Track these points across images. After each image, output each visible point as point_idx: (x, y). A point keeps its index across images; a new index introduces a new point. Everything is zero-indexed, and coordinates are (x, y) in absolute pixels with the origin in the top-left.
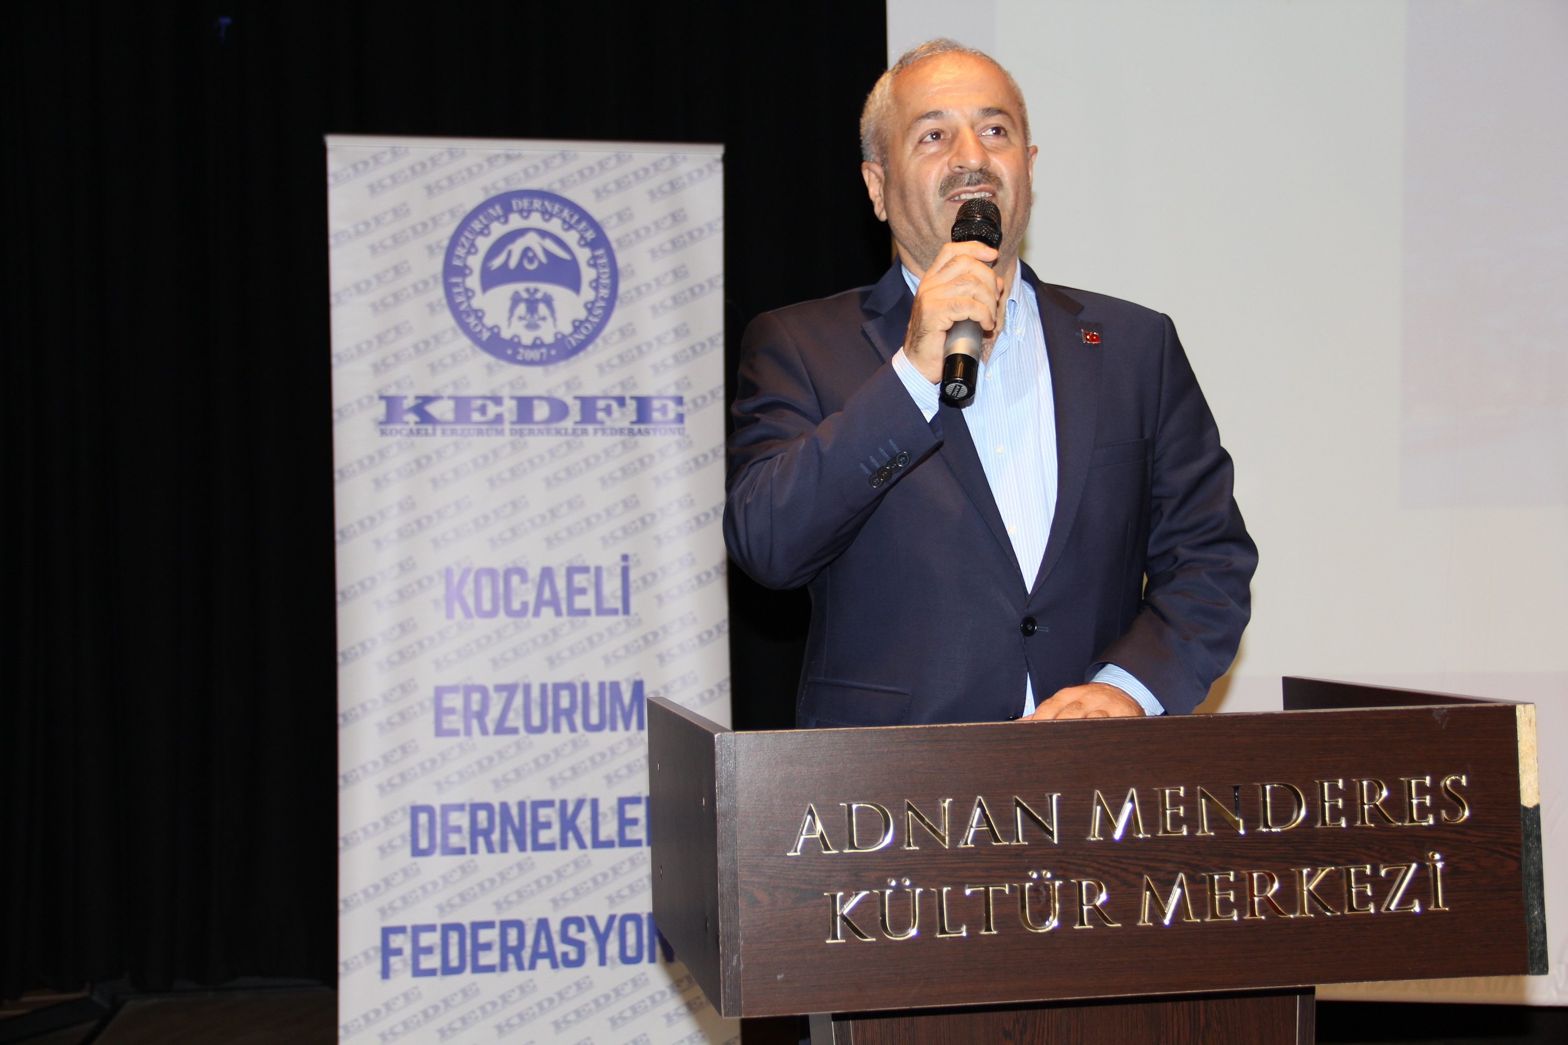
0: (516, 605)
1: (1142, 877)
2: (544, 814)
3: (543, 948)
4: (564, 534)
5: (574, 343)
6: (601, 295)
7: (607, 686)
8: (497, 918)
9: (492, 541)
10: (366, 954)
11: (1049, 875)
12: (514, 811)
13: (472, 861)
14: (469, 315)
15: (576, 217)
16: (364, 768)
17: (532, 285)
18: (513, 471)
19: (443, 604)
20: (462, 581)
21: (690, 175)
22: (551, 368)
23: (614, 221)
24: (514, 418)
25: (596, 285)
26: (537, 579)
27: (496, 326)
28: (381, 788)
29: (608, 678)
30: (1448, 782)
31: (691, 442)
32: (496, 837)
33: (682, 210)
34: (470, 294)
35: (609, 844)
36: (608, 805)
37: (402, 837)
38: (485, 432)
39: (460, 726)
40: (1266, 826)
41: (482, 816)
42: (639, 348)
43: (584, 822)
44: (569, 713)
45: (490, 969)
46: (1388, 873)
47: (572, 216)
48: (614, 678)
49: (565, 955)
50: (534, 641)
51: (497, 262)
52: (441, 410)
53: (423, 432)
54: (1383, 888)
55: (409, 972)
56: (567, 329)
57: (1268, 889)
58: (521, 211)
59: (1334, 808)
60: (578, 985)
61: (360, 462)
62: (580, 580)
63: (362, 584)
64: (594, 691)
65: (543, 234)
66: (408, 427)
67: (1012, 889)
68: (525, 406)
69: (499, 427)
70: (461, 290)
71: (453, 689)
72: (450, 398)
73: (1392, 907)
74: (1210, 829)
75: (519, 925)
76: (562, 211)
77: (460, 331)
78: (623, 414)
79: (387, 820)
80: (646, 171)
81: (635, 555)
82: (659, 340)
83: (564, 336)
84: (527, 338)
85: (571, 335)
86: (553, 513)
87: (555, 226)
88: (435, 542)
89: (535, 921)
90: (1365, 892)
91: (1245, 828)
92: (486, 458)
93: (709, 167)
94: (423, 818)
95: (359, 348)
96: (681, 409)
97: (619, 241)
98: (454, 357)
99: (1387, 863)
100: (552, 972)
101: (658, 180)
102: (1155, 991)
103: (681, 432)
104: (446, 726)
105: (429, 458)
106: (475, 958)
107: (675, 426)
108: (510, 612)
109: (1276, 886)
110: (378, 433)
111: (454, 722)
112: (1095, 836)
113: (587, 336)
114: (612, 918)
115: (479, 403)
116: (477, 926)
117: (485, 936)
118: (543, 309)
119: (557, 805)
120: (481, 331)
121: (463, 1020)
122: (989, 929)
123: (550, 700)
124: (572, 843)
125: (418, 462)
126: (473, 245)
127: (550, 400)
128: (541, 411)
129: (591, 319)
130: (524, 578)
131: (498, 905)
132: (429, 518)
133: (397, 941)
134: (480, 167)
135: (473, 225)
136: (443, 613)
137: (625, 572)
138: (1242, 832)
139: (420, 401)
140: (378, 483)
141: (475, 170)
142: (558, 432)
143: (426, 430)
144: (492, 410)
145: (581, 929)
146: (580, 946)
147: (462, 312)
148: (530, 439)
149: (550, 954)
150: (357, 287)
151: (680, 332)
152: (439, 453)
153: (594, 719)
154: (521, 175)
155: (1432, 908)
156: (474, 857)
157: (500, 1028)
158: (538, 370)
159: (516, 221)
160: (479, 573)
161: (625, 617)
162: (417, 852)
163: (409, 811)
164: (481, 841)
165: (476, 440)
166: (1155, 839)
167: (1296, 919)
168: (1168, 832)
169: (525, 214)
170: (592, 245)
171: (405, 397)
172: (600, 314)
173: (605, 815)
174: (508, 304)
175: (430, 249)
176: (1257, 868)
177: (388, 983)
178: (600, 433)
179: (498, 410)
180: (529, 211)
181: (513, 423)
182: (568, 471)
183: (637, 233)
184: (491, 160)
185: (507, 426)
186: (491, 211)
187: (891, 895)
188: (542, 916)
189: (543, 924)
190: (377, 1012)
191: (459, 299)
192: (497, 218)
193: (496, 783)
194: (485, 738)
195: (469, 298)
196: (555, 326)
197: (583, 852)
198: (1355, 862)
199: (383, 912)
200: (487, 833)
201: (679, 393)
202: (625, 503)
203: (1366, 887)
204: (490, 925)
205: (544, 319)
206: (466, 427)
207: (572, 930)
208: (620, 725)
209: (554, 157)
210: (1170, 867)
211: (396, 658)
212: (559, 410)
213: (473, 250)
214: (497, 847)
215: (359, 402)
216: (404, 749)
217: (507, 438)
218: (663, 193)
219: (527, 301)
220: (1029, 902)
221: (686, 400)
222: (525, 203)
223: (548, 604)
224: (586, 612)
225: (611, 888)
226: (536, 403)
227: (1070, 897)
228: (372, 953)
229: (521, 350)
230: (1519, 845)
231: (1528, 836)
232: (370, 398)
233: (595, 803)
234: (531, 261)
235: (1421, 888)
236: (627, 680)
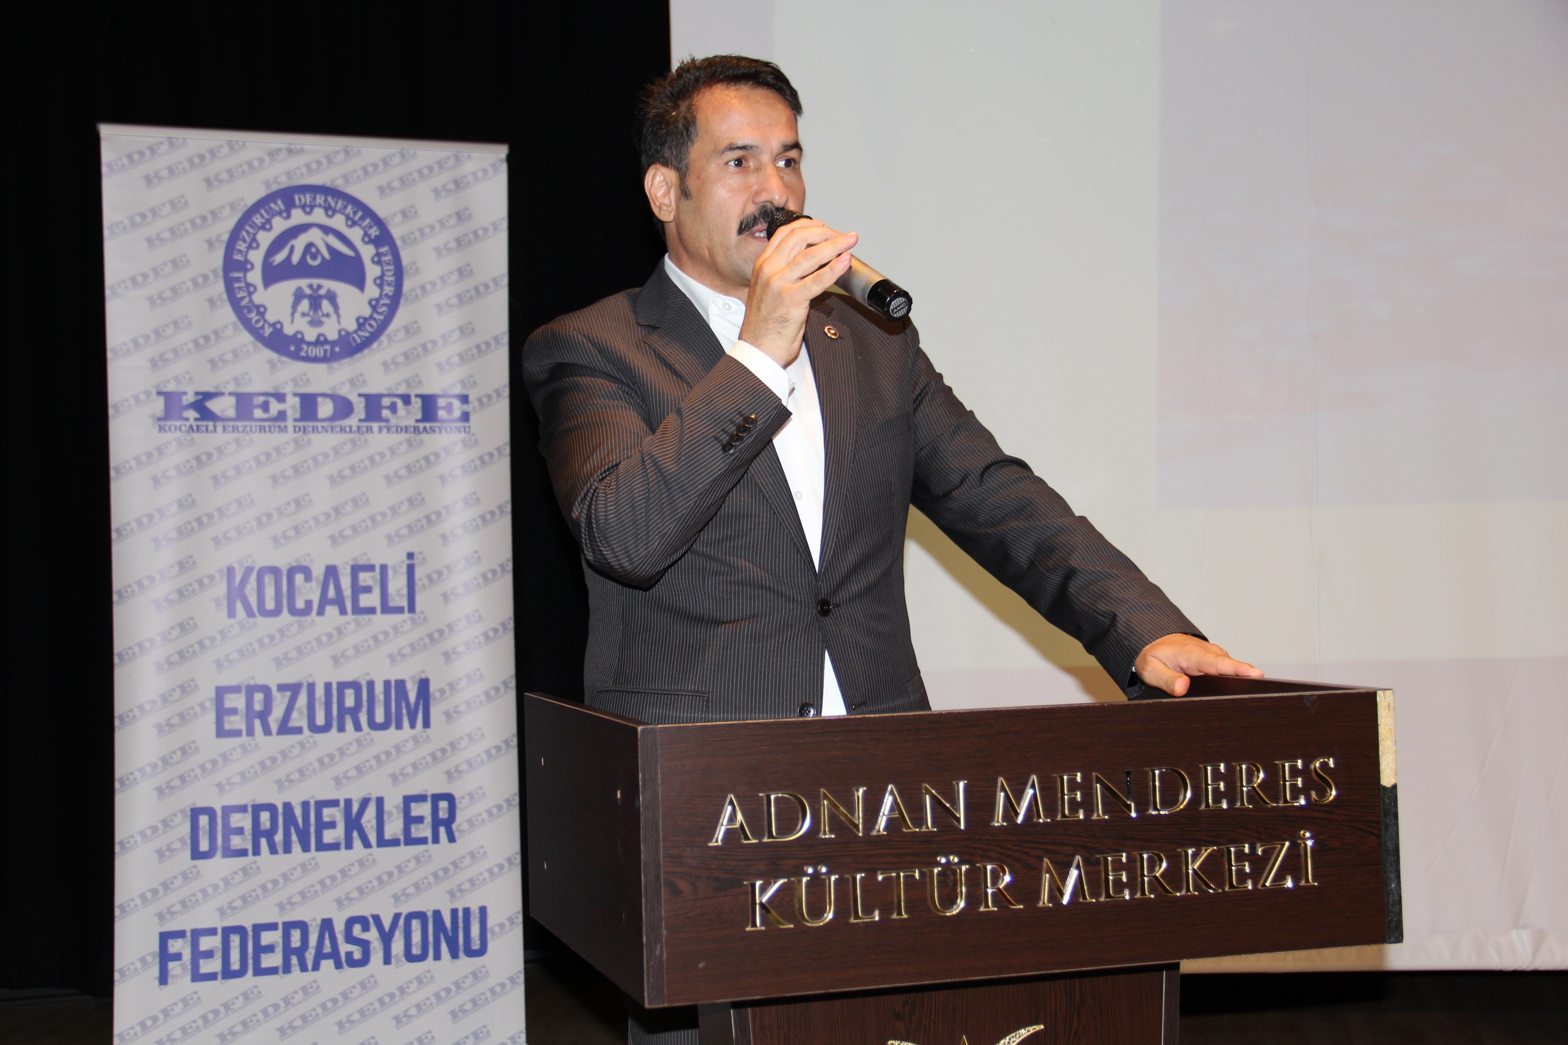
0: (300, 604)
1: (1042, 861)
2: (328, 813)
3: (327, 948)
4: (348, 532)
5: (359, 341)
6: (385, 292)
7: (393, 684)
8: (280, 920)
9: (275, 540)
10: (143, 960)
11: (956, 860)
12: (298, 812)
13: (255, 862)
14: (250, 311)
15: (360, 214)
16: (141, 770)
17: (315, 282)
18: (296, 469)
19: (225, 603)
20: (244, 581)
21: (474, 174)
22: (335, 365)
23: (399, 218)
24: (298, 415)
25: (380, 282)
26: (322, 578)
27: (279, 322)
28: (160, 791)
29: (393, 676)
30: (1317, 765)
31: (476, 441)
32: (279, 837)
33: (467, 209)
34: (252, 289)
35: (395, 843)
36: (393, 804)
37: (182, 840)
38: (267, 429)
39: (243, 726)
40: (1155, 808)
41: (265, 817)
42: (424, 346)
43: (369, 821)
44: (354, 712)
45: (273, 971)
46: (1263, 851)
47: (355, 213)
48: (400, 677)
49: (349, 955)
50: (318, 640)
51: (279, 258)
52: (223, 406)
53: (204, 428)
54: (1260, 865)
55: (188, 977)
56: (351, 326)
57: (1157, 869)
58: (303, 207)
59: (1216, 790)
60: (363, 985)
61: (138, 459)
62: (365, 578)
63: (140, 583)
64: (379, 689)
65: (326, 230)
66: (188, 424)
67: (921, 874)
68: (308, 403)
69: (282, 424)
70: (242, 285)
71: (236, 689)
72: (231, 394)
73: (1268, 884)
74: (1104, 813)
75: (303, 926)
76: (345, 207)
77: (241, 327)
78: (408, 412)
79: (165, 823)
80: (431, 168)
81: (421, 553)
82: (444, 338)
83: (348, 333)
84: (311, 334)
85: (355, 332)
86: (337, 511)
87: (338, 222)
88: (216, 540)
89: (319, 922)
90: (1244, 869)
91: (1137, 811)
92: (268, 455)
93: (494, 166)
94: (204, 820)
95: (135, 342)
96: (466, 408)
97: (403, 239)
98: (234, 352)
99: (1263, 841)
100: (337, 972)
101: (442, 179)
102: (1053, 969)
103: (466, 430)
104: (227, 726)
105: (209, 455)
106: (257, 961)
107: (459, 425)
108: (293, 611)
109: (1164, 865)
110: (157, 429)
111: (236, 722)
112: (999, 821)
113: (371, 333)
114: (397, 916)
115: (262, 399)
116: (259, 928)
117: (267, 938)
118: (326, 306)
119: (342, 804)
120: (263, 327)
121: (244, 1024)
122: (900, 913)
123: (335, 699)
124: (357, 843)
125: (198, 459)
126: (254, 239)
127: (334, 398)
128: (325, 409)
129: (375, 316)
130: (308, 577)
131: (281, 907)
132: (210, 516)
133: (175, 946)
134: (261, 161)
135: (254, 219)
136: (225, 612)
137: (411, 570)
138: (1133, 815)
139: (201, 397)
140: (156, 480)
141: (256, 163)
142: (342, 430)
143: (207, 426)
144: (275, 407)
145: (366, 928)
146: (365, 945)
147: (244, 307)
148: (314, 437)
149: (334, 955)
150: (133, 280)
151: (465, 330)
152: (220, 450)
153: (380, 717)
154: (304, 170)
155: (1303, 883)
156: (257, 858)
157: (282, 1031)
158: (322, 367)
159: (298, 217)
160: (262, 572)
161: (411, 615)
162: (197, 854)
163: (189, 813)
164: (263, 842)
165: (257, 436)
166: (1055, 823)
167: (1182, 897)
168: (1066, 816)
169: (308, 209)
170: (377, 242)
171: (185, 393)
172: (384, 311)
173: (390, 813)
174: (291, 299)
175: (210, 243)
176: (1147, 849)
177: (166, 989)
178: (385, 431)
179: (281, 407)
180: (312, 207)
181: (295, 420)
182: (352, 468)
183: (421, 231)
184: (272, 154)
185: (290, 423)
186: (272, 205)
187: (808, 882)
188: (326, 916)
189: (327, 925)
190: (155, 1019)
191: (240, 295)
192: (280, 213)
193: (279, 783)
194: (268, 738)
195: (250, 294)
196: (339, 322)
197: (369, 851)
198: (1234, 842)
199: (161, 917)
200: (270, 835)
201: (464, 392)
202: (411, 501)
203: (1245, 866)
204: (272, 927)
205: (328, 315)
206: (249, 423)
207: (357, 930)
208: (406, 723)
209: (337, 152)
210: (1067, 849)
211: (176, 658)
212: (343, 408)
213: (254, 245)
214: (280, 848)
215: (136, 398)
216: (183, 750)
217: (290, 435)
218: (448, 191)
219: (310, 297)
220: (938, 886)
221: (472, 398)
222: (308, 198)
223: (332, 602)
224: (372, 611)
225: (396, 887)
226: (320, 399)
227: (976, 881)
228: (149, 959)
229: (305, 347)
230: (1379, 823)
231: (1386, 814)
232: (148, 394)
233: (380, 802)
234: (314, 257)
235: (1293, 865)
236: (413, 678)
